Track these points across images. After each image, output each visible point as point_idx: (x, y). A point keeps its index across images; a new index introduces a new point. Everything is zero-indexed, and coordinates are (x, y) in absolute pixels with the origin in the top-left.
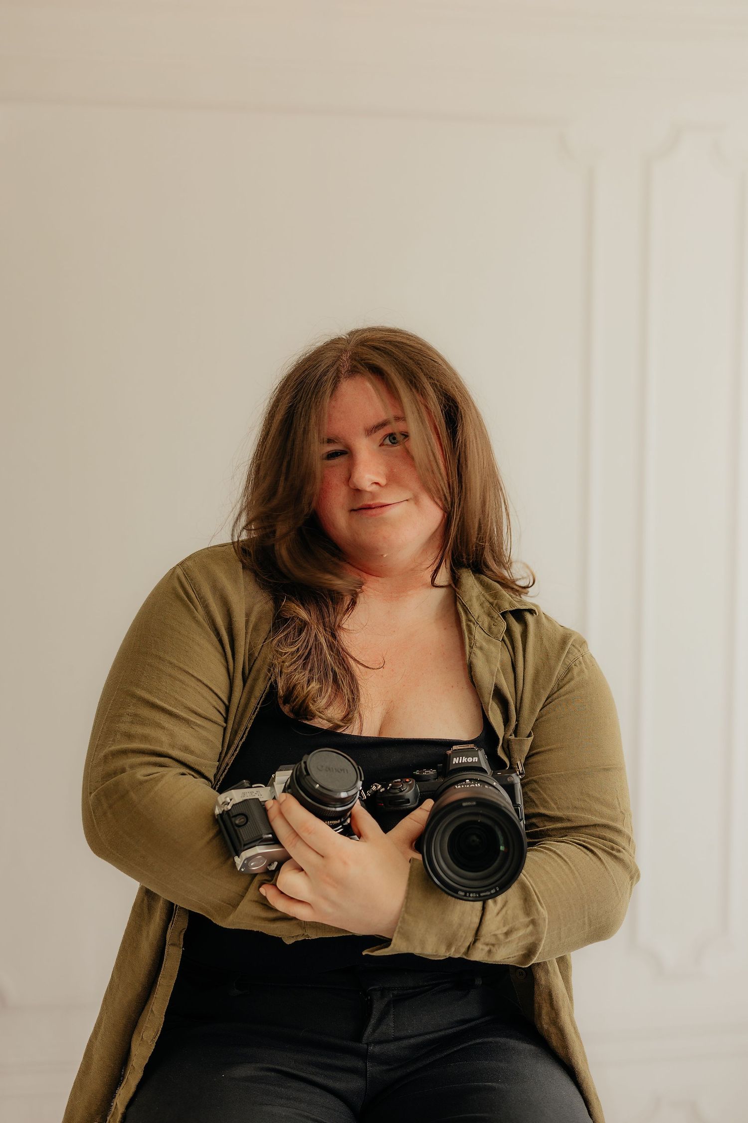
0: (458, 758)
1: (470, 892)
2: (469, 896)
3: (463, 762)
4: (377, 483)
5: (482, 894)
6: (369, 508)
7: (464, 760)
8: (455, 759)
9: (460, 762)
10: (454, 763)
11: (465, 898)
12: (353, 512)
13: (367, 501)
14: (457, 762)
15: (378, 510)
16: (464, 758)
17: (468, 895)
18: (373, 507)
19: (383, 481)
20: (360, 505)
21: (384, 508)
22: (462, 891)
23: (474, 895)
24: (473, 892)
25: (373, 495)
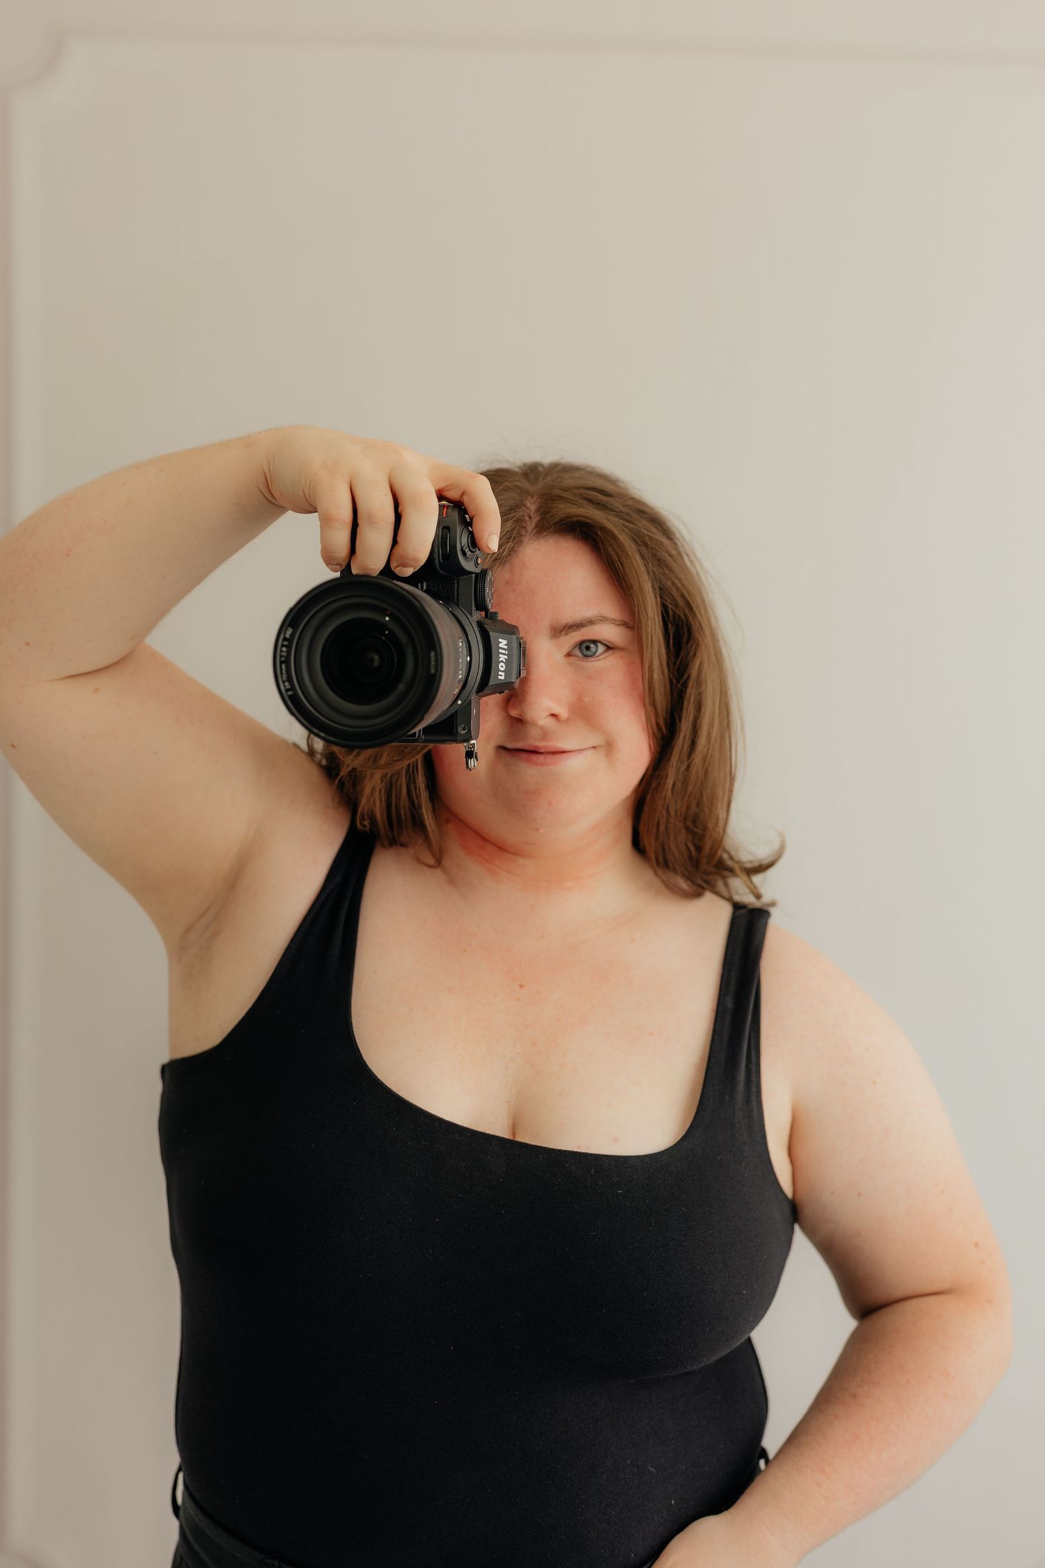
0: (506, 647)
1: (289, 647)
2: (283, 646)
3: (500, 655)
4: (553, 715)
5: (283, 666)
6: (535, 752)
7: (503, 658)
8: (505, 642)
9: (501, 651)
10: (500, 640)
11: (282, 636)
12: (504, 754)
13: (533, 740)
14: (501, 645)
15: (550, 758)
16: (506, 657)
17: (286, 643)
18: (542, 751)
19: (563, 712)
20: (520, 745)
21: (558, 756)
22: (293, 635)
23: (284, 654)
24: (289, 652)
25: (545, 735)
